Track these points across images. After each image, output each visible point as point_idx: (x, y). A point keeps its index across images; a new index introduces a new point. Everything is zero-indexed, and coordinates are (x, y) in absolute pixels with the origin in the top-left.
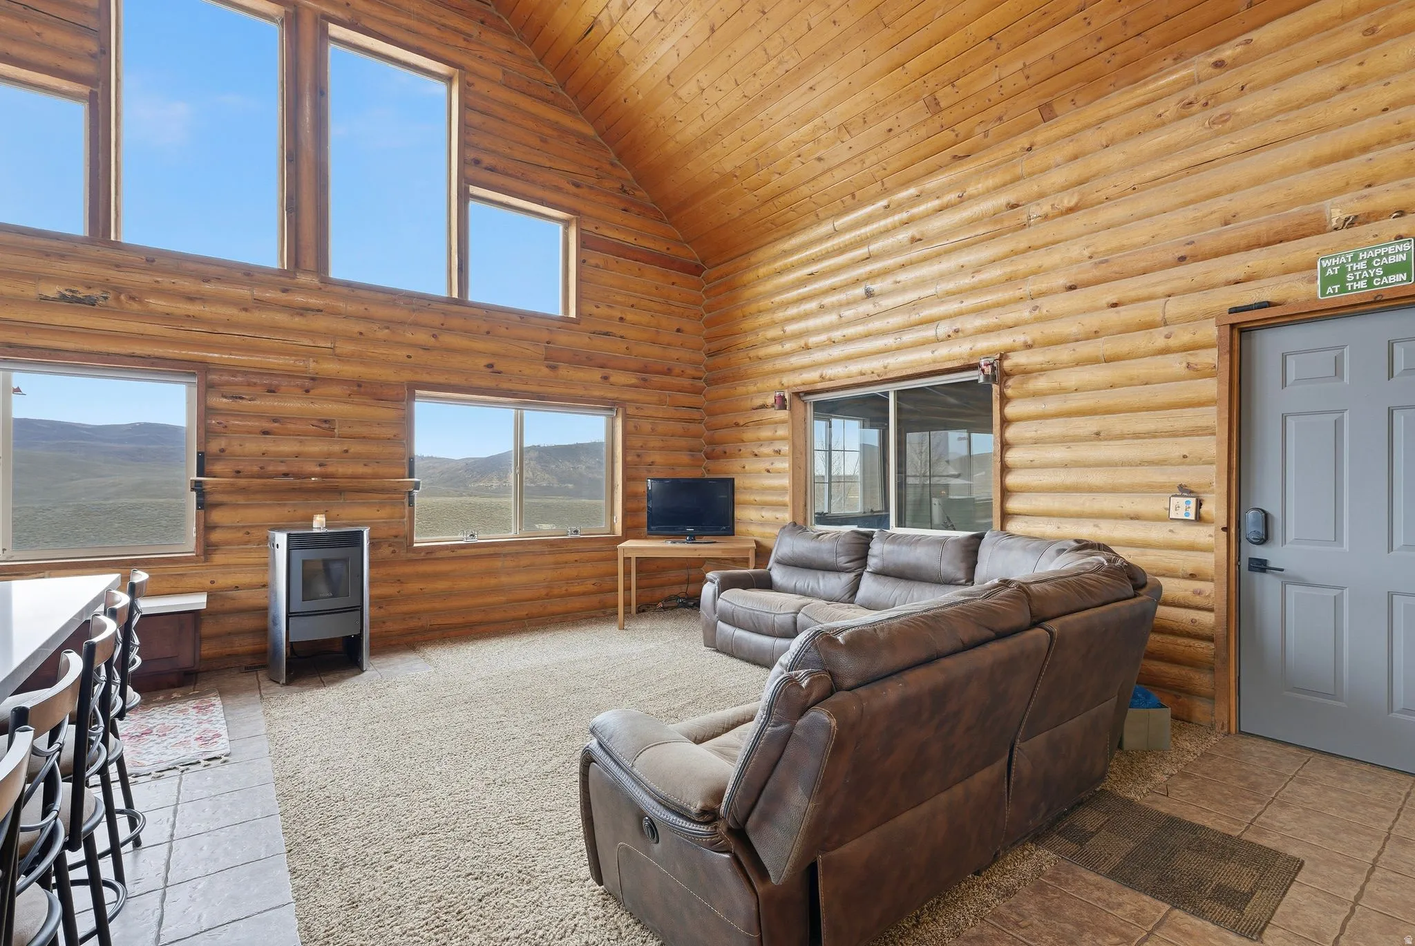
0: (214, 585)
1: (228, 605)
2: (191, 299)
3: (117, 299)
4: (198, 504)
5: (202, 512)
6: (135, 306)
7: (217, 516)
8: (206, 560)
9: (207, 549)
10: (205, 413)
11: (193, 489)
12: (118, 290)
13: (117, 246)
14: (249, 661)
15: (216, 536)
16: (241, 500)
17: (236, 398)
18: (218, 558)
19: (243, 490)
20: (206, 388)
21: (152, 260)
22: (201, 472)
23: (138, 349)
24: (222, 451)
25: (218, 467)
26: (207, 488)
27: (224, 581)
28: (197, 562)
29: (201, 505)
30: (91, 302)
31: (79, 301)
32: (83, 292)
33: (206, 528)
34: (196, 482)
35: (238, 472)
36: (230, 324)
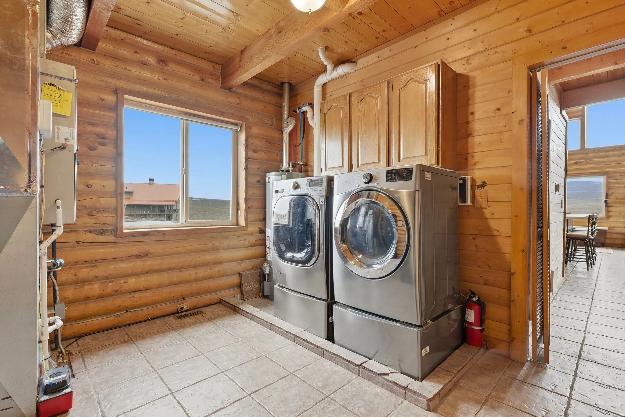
0: (610, 226)
1: (614, 231)
2: (604, 157)
3: (586, 161)
4: (606, 206)
5: (607, 208)
6: (590, 162)
7: (611, 209)
8: (608, 220)
9: (608, 217)
10: (608, 184)
11: (604, 202)
12: (586, 159)
13: (586, 149)
14: (620, 246)
15: (610, 214)
16: (618, 205)
17: (617, 179)
18: (611, 219)
19: (619, 203)
20: (608, 178)
21: (595, 150)
22: (607, 198)
23: (591, 171)
24: (613, 193)
25: (611, 197)
26: (608, 202)
27: (612, 225)
28: (605, 220)
29: (607, 206)
30: (581, 163)
31: (579, 163)
32: (579, 161)
33: (608, 212)
34: (606, 200)
35: (617, 198)
36: (615, 161)
